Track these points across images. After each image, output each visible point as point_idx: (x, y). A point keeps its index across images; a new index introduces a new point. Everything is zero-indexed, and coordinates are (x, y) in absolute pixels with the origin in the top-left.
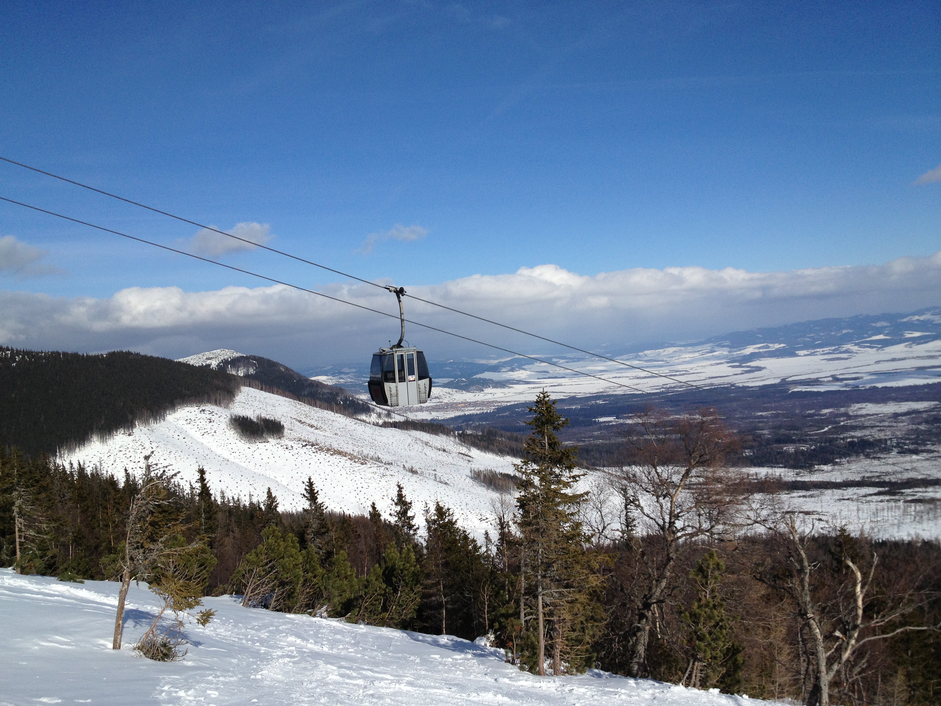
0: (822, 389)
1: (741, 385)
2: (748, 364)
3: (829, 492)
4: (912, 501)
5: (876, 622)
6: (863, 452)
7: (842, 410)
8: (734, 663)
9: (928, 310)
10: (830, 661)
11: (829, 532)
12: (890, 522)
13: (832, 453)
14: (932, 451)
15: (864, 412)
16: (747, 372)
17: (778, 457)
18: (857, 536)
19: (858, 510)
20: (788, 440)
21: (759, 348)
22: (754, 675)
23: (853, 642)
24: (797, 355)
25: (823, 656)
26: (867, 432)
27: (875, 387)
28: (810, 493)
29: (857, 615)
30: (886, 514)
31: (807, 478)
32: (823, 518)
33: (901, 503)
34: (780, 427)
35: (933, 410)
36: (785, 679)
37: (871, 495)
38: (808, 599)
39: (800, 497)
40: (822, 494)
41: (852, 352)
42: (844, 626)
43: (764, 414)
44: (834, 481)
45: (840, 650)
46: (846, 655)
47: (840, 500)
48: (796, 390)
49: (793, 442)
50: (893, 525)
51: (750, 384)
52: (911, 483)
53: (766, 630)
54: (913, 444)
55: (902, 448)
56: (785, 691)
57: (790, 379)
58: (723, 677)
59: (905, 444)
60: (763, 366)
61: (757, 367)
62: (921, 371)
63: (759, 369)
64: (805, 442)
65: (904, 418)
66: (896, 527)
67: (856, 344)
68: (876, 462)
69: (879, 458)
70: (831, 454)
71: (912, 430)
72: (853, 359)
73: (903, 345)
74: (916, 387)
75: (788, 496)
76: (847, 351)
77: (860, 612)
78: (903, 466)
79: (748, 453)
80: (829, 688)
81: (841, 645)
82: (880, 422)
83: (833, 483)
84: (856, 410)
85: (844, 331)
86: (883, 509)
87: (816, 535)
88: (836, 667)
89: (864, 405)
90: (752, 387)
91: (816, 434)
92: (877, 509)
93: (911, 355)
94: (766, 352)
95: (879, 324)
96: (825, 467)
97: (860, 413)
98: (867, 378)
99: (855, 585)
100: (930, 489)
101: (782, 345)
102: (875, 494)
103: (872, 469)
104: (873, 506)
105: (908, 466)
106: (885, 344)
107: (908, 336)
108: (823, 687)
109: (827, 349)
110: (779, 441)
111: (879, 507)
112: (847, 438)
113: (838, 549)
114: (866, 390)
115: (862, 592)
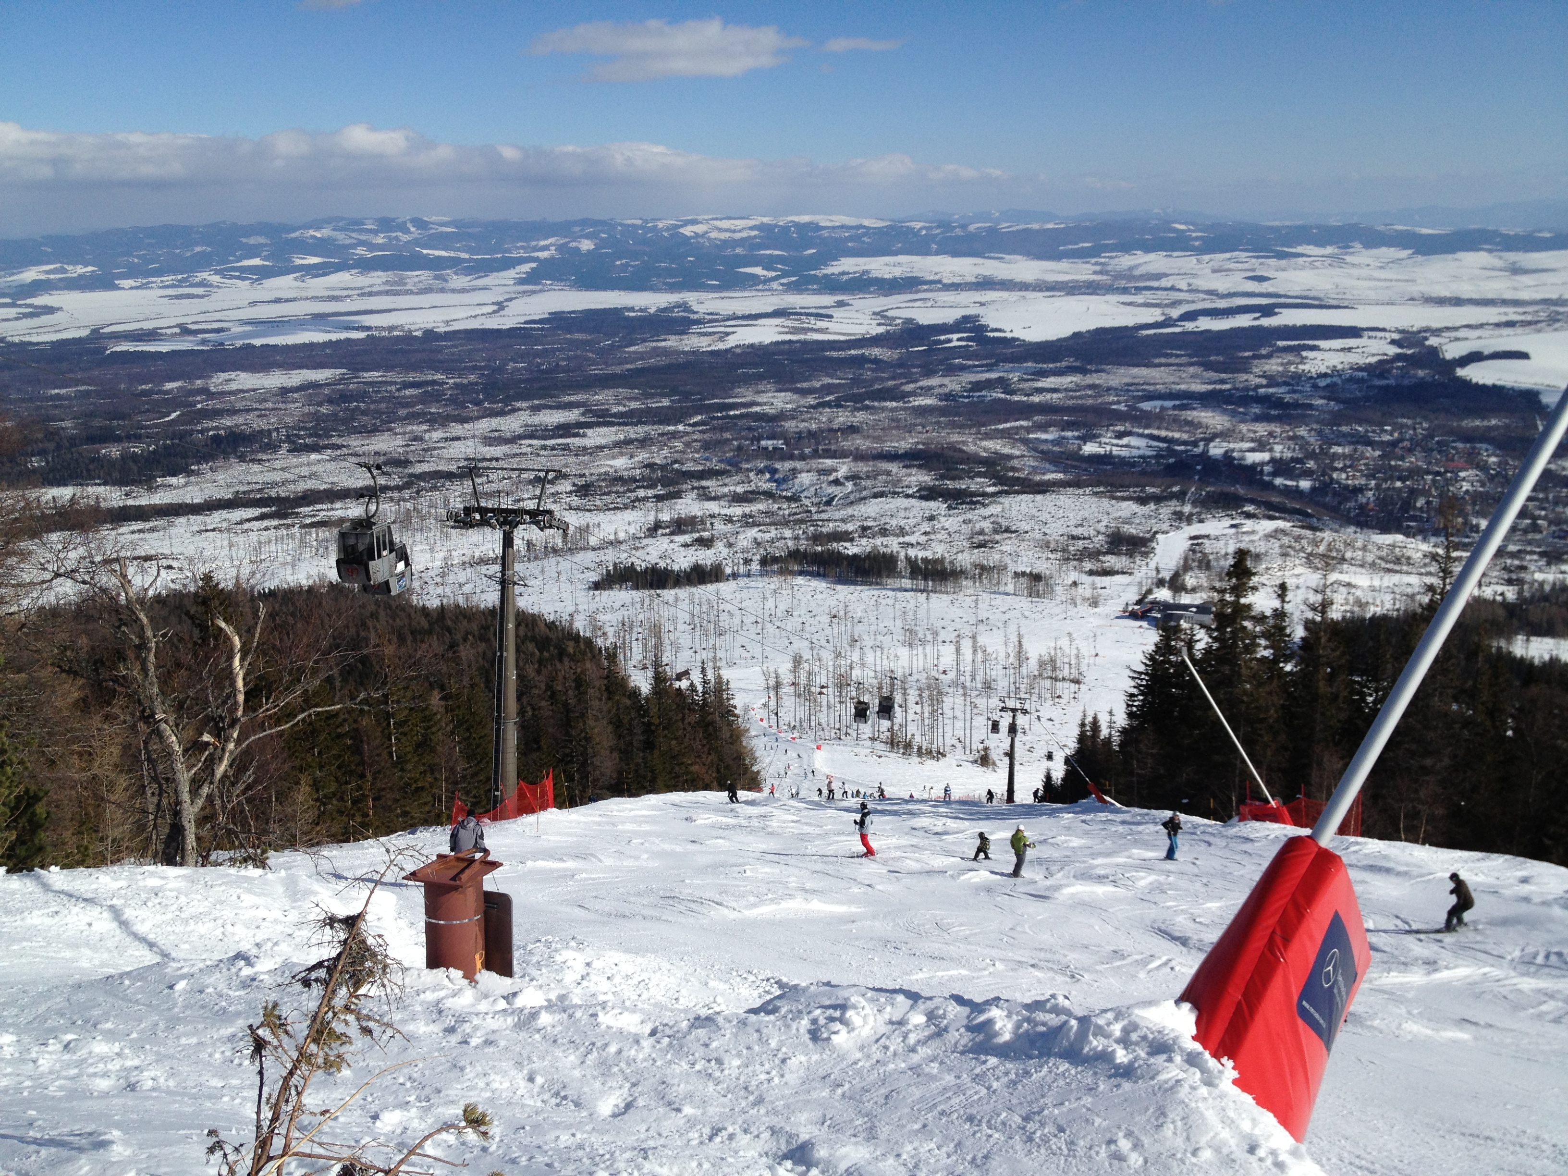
0: (164, 348)
1: (16, 340)
2: (29, 301)
3: (182, 520)
4: (313, 525)
5: (267, 709)
6: (235, 452)
7: (199, 383)
8: (30, 821)
9: (328, 221)
10: (196, 785)
11: (184, 585)
12: (280, 559)
13: (185, 456)
14: (339, 447)
15: (233, 386)
16: (26, 316)
17: (91, 467)
18: (231, 587)
19: (231, 545)
20: (108, 437)
21: (48, 272)
22: (67, 834)
23: (231, 746)
24: (117, 288)
25: (184, 778)
26: (239, 420)
27: (249, 346)
28: (151, 524)
29: (236, 703)
30: (273, 548)
31: (145, 500)
32: (175, 564)
33: (296, 530)
34: (92, 415)
35: (338, 382)
36: (121, 829)
37: (249, 520)
38: (156, 690)
39: (133, 532)
40: (171, 524)
41: (211, 286)
42: (217, 724)
43: (63, 391)
44: (189, 501)
45: (211, 765)
46: (221, 769)
47: (200, 532)
48: (118, 349)
49: (118, 439)
50: (285, 564)
51: (34, 339)
52: (309, 498)
53: (86, 757)
54: (311, 436)
55: (294, 442)
56: (123, 848)
57: (107, 330)
58: (11, 848)
59: (299, 437)
60: (55, 305)
61: (46, 307)
62: (319, 319)
63: (49, 310)
64: (138, 438)
65: (296, 395)
66: (289, 567)
67: (217, 272)
68: (256, 467)
69: (259, 462)
70: (183, 458)
71: (309, 414)
72: (214, 297)
73: (291, 276)
74: (312, 346)
75: (114, 533)
76: (202, 284)
77: (241, 698)
78: (297, 471)
79: (36, 462)
80: (197, 827)
81: (211, 755)
82: (260, 402)
83: (187, 505)
84: (221, 384)
85: (198, 249)
86: (270, 541)
87: (164, 593)
88: (205, 790)
89: (233, 375)
90: (38, 344)
91: (156, 426)
92: (260, 542)
93: (304, 294)
94: (61, 279)
95: (252, 241)
96: (173, 480)
97: (227, 388)
98: (237, 329)
99: (230, 658)
100: (338, 505)
101: (90, 269)
102: (256, 519)
103: (249, 478)
104: (254, 537)
105: (304, 471)
106: (263, 273)
107: (299, 262)
108: (187, 825)
109: (168, 279)
110: (92, 439)
111: (262, 539)
112: (209, 430)
113: (201, 609)
114: (235, 349)
115: (242, 666)
